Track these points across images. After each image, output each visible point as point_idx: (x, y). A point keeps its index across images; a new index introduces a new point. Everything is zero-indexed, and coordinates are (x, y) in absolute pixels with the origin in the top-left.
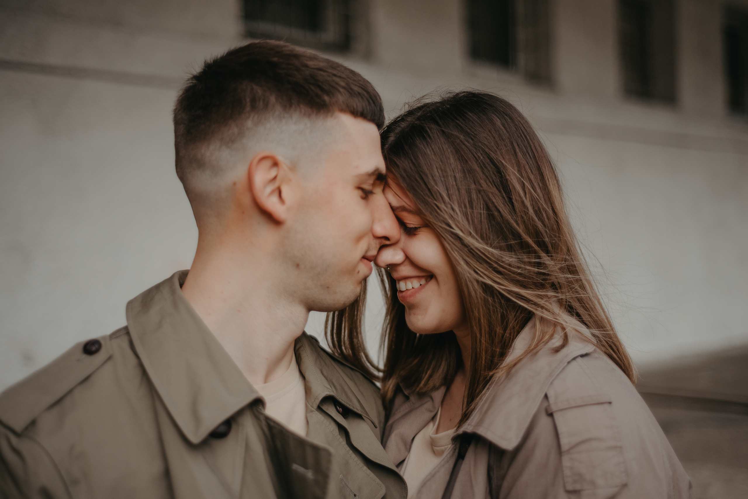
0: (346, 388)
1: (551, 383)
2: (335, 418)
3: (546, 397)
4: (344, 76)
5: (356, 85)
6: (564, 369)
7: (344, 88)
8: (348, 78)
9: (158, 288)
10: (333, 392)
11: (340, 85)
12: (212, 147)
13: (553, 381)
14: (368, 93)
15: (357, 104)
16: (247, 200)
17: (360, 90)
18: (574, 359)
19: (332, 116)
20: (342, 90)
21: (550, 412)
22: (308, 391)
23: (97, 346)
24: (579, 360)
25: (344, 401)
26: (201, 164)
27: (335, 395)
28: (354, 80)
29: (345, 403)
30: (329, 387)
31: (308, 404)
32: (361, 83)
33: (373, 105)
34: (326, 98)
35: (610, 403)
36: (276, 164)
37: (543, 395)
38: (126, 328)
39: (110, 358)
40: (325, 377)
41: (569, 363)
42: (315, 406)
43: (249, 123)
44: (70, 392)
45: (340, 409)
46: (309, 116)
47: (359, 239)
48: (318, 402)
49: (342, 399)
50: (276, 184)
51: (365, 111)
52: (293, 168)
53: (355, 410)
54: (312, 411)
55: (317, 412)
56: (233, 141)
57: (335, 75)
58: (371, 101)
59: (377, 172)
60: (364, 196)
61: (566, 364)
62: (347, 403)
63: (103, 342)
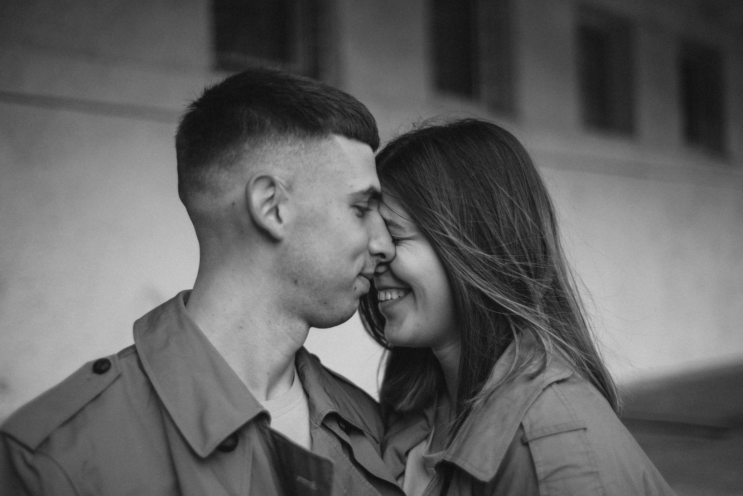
0: (348, 404)
1: (526, 412)
2: (339, 434)
3: (521, 426)
4: (338, 99)
5: (350, 108)
6: (539, 396)
7: (337, 110)
8: (342, 101)
9: (163, 307)
10: (336, 409)
11: (333, 108)
12: (211, 170)
13: (528, 409)
14: (361, 114)
15: (350, 126)
16: (245, 220)
17: (353, 112)
18: (550, 385)
19: (326, 137)
20: (335, 112)
21: (525, 441)
22: (311, 407)
23: (106, 366)
24: (555, 386)
25: (347, 418)
26: (201, 186)
27: (338, 412)
28: (348, 103)
29: (348, 419)
30: (332, 404)
31: (312, 421)
32: (354, 105)
33: (366, 126)
34: (320, 120)
35: (585, 429)
36: (272, 184)
37: (518, 425)
38: (133, 347)
39: (119, 376)
40: (328, 394)
41: (544, 390)
42: (319, 423)
43: (246, 146)
44: (82, 409)
45: (343, 426)
46: (304, 137)
47: (355, 256)
48: (322, 418)
49: (345, 416)
50: (274, 203)
51: (359, 132)
52: (290, 188)
53: (358, 426)
54: (316, 428)
55: (321, 429)
56: (231, 164)
57: (329, 98)
58: (365, 123)
59: (371, 191)
60: (360, 214)
61: (541, 391)
62: (350, 420)
63: (111, 361)
